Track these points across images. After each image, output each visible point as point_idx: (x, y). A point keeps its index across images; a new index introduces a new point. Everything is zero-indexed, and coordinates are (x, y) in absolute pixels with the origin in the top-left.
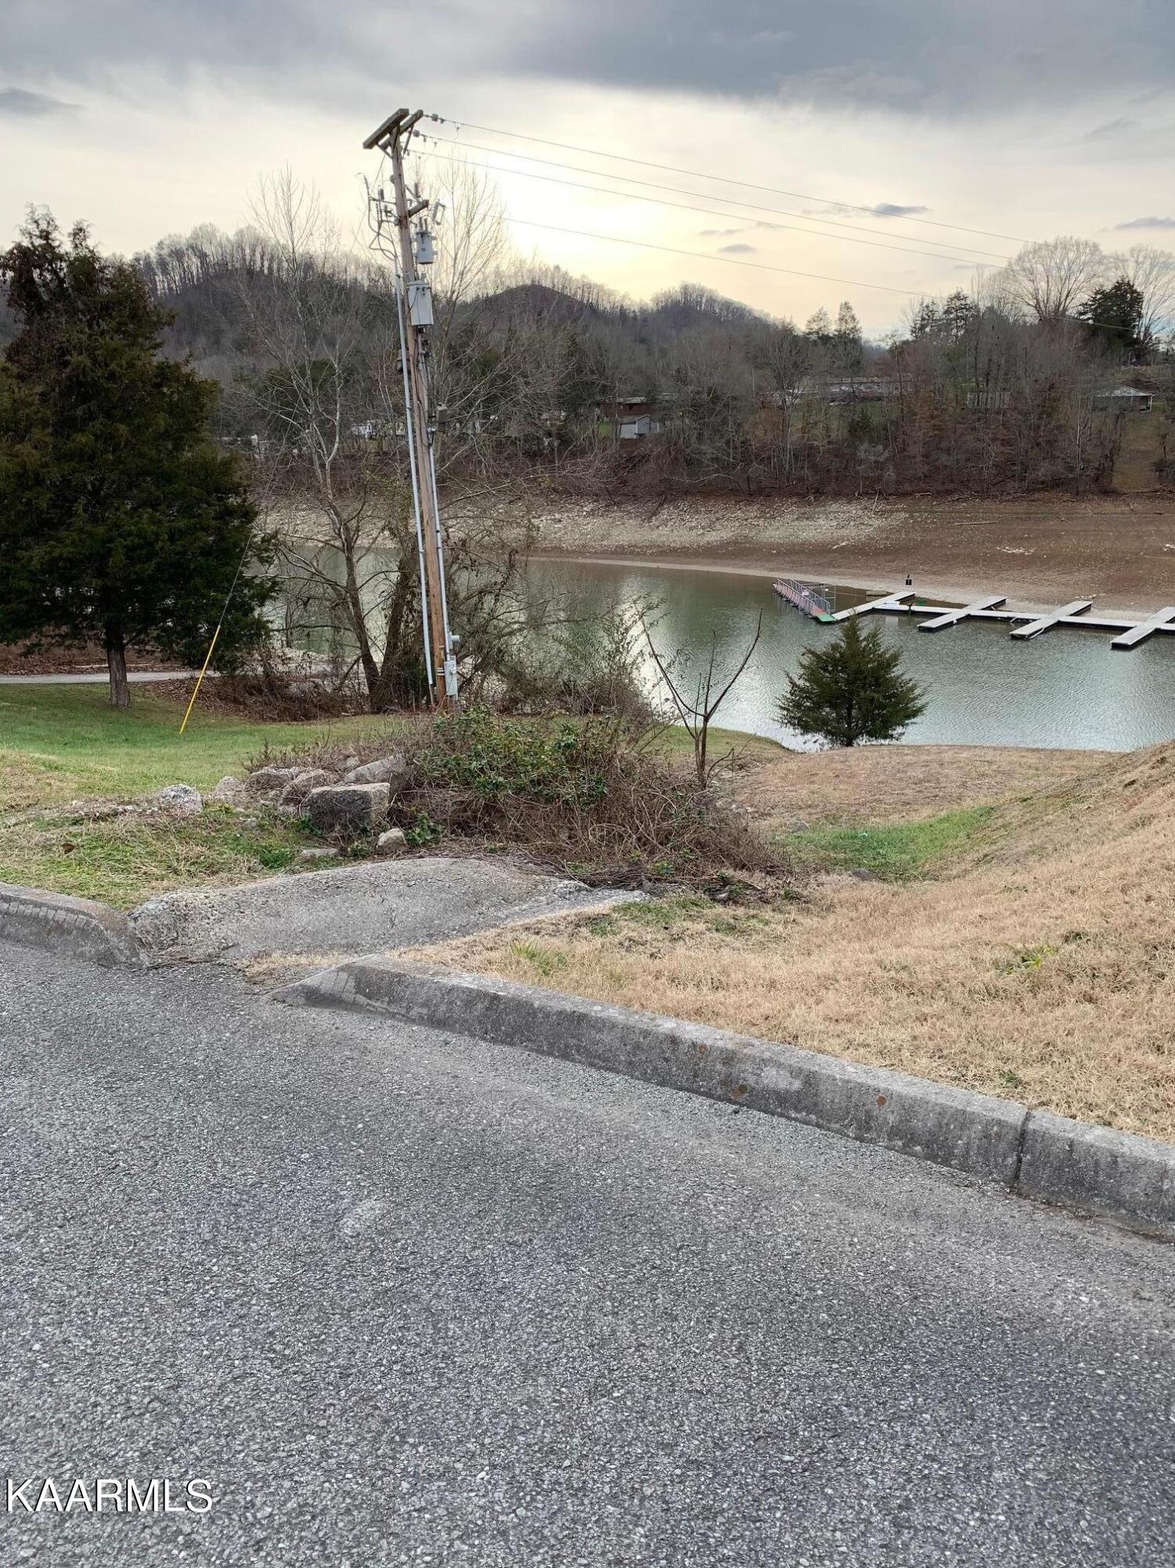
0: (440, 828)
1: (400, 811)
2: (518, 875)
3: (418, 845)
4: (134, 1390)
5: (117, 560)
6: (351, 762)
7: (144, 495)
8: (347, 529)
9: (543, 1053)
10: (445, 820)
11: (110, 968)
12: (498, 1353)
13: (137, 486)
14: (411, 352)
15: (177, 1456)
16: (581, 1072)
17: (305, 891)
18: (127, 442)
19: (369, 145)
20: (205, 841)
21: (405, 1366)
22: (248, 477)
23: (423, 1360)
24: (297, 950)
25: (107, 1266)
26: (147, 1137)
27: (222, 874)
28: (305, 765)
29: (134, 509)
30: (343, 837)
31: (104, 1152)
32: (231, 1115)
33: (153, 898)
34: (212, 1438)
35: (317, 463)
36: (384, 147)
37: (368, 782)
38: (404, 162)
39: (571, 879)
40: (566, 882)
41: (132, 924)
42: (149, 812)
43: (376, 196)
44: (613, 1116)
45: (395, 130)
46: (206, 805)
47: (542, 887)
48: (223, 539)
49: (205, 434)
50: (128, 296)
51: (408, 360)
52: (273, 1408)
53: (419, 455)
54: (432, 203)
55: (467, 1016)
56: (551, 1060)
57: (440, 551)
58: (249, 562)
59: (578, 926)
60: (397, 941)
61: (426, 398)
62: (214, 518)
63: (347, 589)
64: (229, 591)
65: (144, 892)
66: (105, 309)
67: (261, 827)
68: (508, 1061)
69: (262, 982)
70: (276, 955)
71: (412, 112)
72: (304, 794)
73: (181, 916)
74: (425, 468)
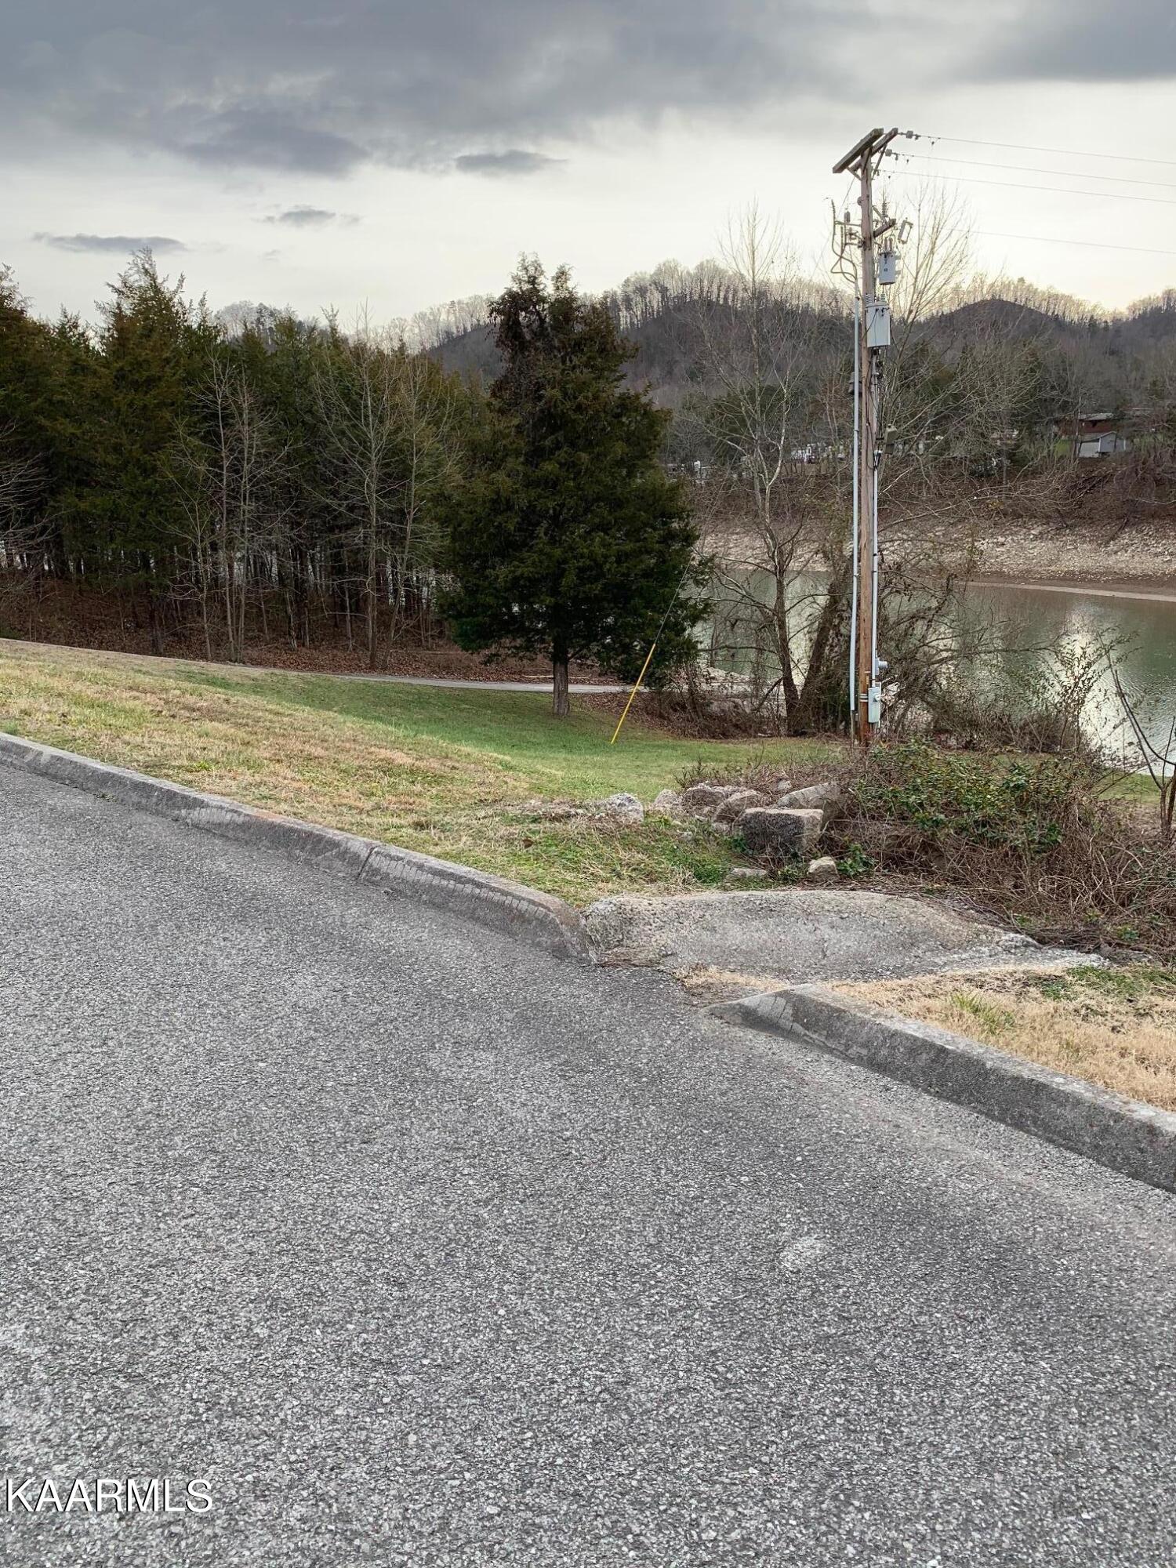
0: (873, 861)
1: (832, 839)
2: (958, 921)
3: (849, 876)
4: (586, 1376)
5: (570, 579)
6: (784, 785)
7: (597, 520)
8: (781, 553)
9: (993, 1118)
10: (878, 853)
11: (562, 960)
12: (949, 1435)
13: (592, 512)
14: (864, 374)
15: (626, 1452)
16: (1037, 1146)
17: (740, 910)
18: (587, 469)
19: (840, 168)
20: (645, 850)
21: (849, 1421)
22: (691, 502)
23: (868, 1420)
24: (732, 967)
25: (562, 1250)
26: (596, 1131)
27: (661, 884)
28: (738, 784)
29: (588, 533)
30: (773, 860)
31: (560, 1137)
32: (673, 1122)
33: (602, 899)
34: (658, 1444)
35: (758, 487)
36: (854, 170)
37: (801, 807)
38: (874, 183)
39: (1017, 932)
40: (1012, 935)
41: (583, 922)
42: (597, 817)
43: (841, 219)
44: (1075, 1201)
45: (866, 152)
46: (647, 814)
47: (984, 937)
48: (664, 562)
49: (655, 461)
50: (598, 331)
51: (860, 382)
52: (716, 1430)
53: (863, 477)
54: (899, 223)
55: (910, 1065)
56: (1002, 1127)
57: (875, 574)
58: (684, 584)
59: (1026, 984)
60: (829, 973)
61: (875, 420)
62: (658, 542)
63: (775, 612)
64: (665, 612)
65: (593, 892)
66: (578, 346)
67: (696, 841)
68: (953, 1119)
69: (700, 995)
70: (713, 969)
71: (886, 131)
72: (737, 813)
73: (627, 919)
74: (867, 490)
